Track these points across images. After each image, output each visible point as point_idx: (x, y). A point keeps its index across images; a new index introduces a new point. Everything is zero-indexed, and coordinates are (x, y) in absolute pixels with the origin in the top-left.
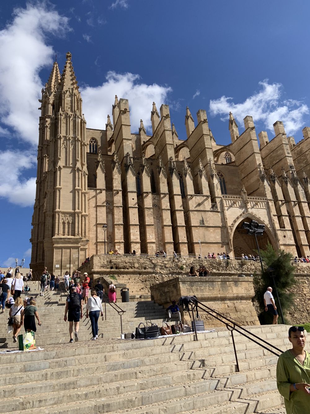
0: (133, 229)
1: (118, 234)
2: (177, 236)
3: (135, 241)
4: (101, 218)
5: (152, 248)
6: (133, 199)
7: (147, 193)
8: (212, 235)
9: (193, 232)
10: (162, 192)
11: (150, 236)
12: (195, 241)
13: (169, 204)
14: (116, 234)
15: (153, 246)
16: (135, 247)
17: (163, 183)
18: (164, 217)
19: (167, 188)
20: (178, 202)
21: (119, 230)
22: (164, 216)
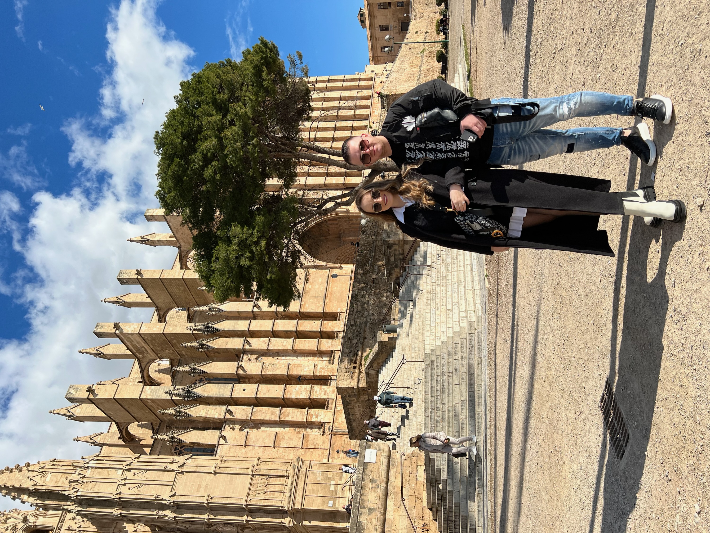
0: (291, 394)
1: (295, 417)
2: (310, 333)
3: (309, 393)
4: (266, 441)
5: (323, 369)
6: (244, 390)
7: (238, 368)
8: (317, 286)
9: (308, 311)
10: (240, 347)
11: (305, 370)
12: (321, 310)
13: (262, 339)
14: (294, 419)
15: (321, 368)
16: (318, 393)
17: (227, 344)
18: (281, 348)
19: (236, 339)
20: (261, 326)
21: (288, 414)
22: (279, 348)
